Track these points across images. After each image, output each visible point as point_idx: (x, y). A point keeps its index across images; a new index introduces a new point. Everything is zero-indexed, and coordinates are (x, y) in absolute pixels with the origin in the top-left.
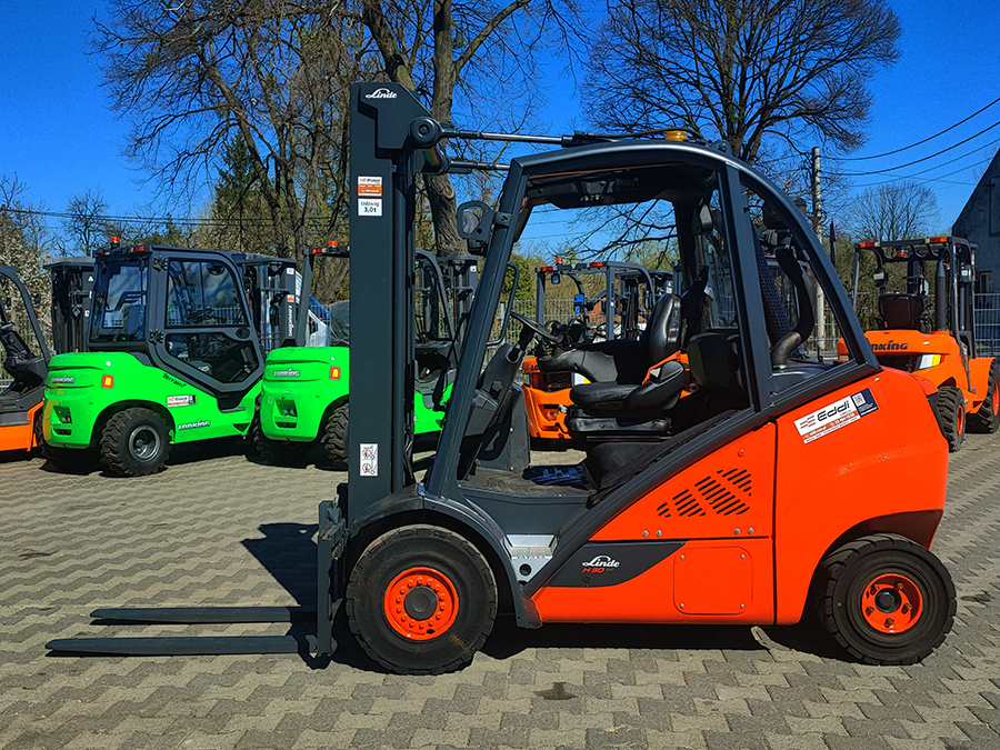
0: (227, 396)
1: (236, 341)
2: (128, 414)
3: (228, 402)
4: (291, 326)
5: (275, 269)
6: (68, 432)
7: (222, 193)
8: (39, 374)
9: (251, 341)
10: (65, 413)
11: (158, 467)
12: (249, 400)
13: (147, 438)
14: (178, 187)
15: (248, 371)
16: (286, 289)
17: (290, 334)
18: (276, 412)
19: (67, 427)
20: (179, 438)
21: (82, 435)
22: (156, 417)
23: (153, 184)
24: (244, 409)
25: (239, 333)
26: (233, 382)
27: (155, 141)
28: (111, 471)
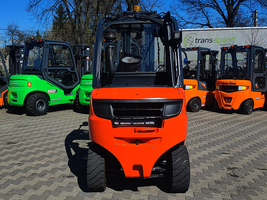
0: (67, 90)
1: (70, 72)
2: (36, 95)
3: (67, 92)
4: (88, 67)
5: (83, 48)
6: (16, 101)
7: (54, 23)
8: (5, 81)
9: (75, 72)
10: (15, 94)
11: (44, 113)
12: (74, 91)
13: (41, 103)
14: (43, 21)
15: (74, 82)
16: (86, 55)
17: (87, 70)
18: (85, 96)
19: (15, 99)
20: (51, 103)
21: (20, 102)
22: (44, 96)
23: (35, 20)
24: (72, 94)
25: (72, 69)
26: (68, 85)
27: (37, 6)
28: (29, 114)
